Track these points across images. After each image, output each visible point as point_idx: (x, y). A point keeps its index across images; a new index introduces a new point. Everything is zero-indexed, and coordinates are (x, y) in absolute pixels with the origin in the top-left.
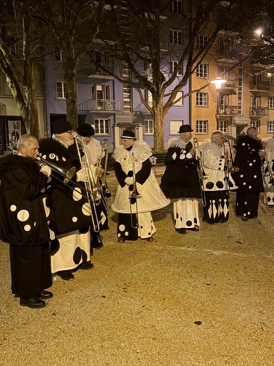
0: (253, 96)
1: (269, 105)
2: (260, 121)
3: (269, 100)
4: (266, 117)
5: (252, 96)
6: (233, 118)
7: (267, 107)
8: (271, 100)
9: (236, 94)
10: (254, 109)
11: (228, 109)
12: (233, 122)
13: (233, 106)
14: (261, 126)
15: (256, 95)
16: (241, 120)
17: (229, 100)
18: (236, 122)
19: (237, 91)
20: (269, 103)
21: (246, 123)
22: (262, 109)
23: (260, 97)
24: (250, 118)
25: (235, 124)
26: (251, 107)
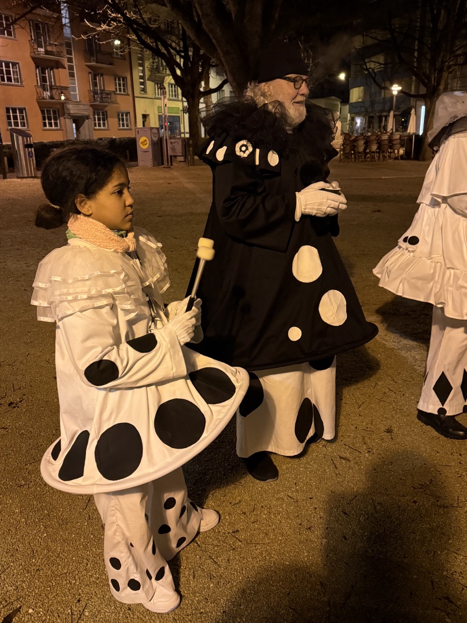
0: (92, 73)
1: (116, 88)
2: (106, 112)
3: (116, 80)
4: (115, 105)
5: (90, 73)
6: (65, 105)
7: (114, 90)
8: (119, 80)
9: (65, 68)
10: (95, 93)
11: (56, 90)
12: (66, 112)
13: (62, 87)
14: (109, 119)
15: (95, 73)
16: (77, 108)
17: (56, 75)
18: (71, 112)
19: (66, 64)
20: (116, 86)
21: (86, 113)
22: (106, 93)
23: (102, 75)
24: (91, 106)
25: (69, 114)
26: (90, 90)
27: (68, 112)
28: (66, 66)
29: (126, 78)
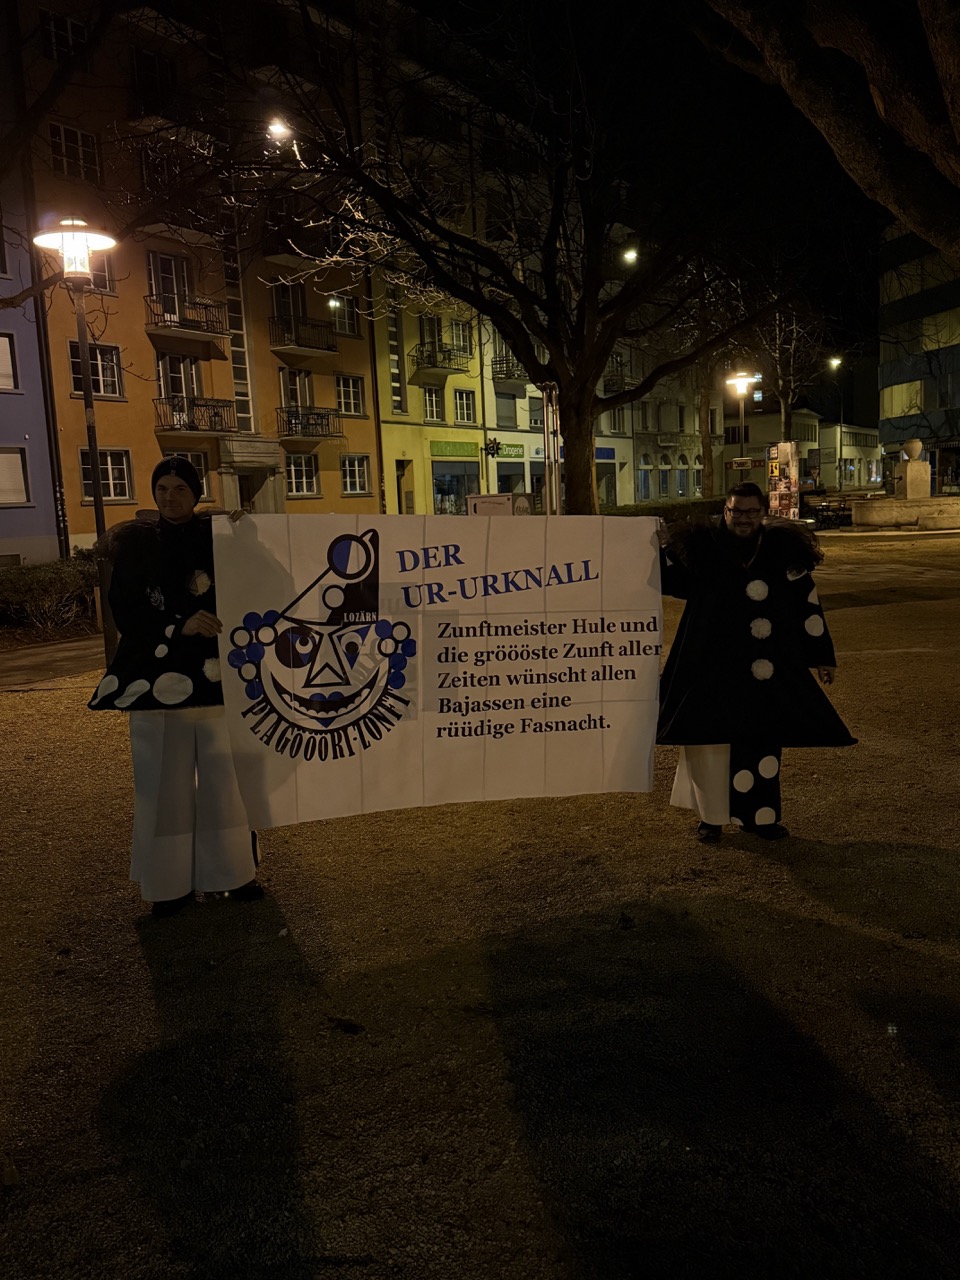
0: (287, 370)
1: (340, 403)
2: (316, 456)
3: (339, 385)
4: (337, 442)
5: (281, 369)
6: (221, 442)
7: (334, 406)
8: (346, 385)
9: (226, 359)
10: (292, 413)
11: (203, 409)
12: (223, 460)
13: (218, 401)
14: (321, 473)
15: (293, 368)
16: (250, 450)
17: (203, 375)
18: (236, 459)
19: (228, 349)
20: (339, 397)
21: (269, 461)
22: (318, 414)
23: (308, 374)
24: (282, 443)
25: (231, 464)
26: (281, 408)
27: (228, 460)
28: (228, 354)
29: (362, 379)
